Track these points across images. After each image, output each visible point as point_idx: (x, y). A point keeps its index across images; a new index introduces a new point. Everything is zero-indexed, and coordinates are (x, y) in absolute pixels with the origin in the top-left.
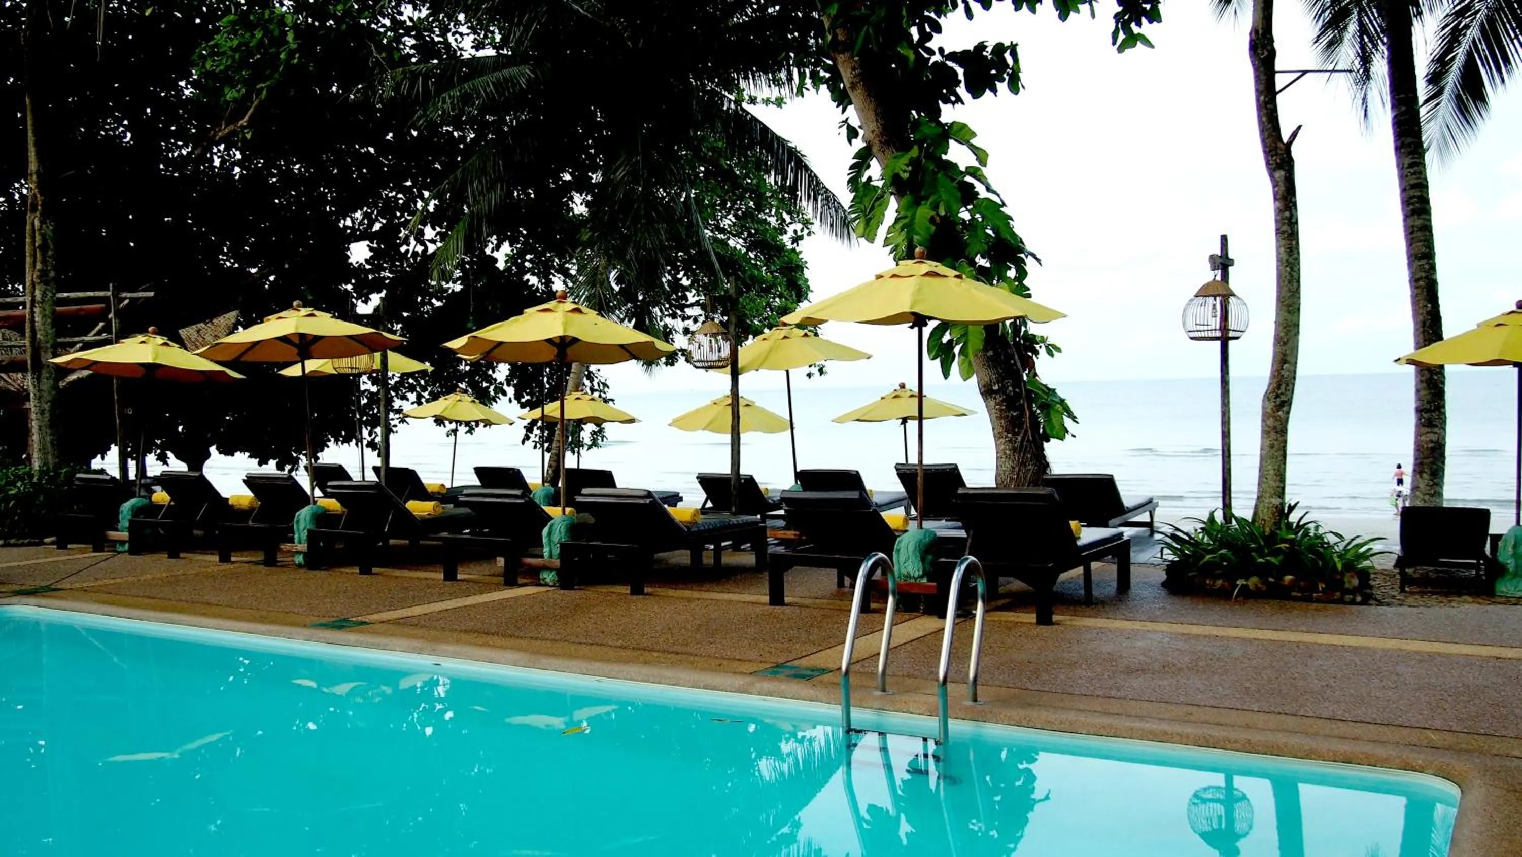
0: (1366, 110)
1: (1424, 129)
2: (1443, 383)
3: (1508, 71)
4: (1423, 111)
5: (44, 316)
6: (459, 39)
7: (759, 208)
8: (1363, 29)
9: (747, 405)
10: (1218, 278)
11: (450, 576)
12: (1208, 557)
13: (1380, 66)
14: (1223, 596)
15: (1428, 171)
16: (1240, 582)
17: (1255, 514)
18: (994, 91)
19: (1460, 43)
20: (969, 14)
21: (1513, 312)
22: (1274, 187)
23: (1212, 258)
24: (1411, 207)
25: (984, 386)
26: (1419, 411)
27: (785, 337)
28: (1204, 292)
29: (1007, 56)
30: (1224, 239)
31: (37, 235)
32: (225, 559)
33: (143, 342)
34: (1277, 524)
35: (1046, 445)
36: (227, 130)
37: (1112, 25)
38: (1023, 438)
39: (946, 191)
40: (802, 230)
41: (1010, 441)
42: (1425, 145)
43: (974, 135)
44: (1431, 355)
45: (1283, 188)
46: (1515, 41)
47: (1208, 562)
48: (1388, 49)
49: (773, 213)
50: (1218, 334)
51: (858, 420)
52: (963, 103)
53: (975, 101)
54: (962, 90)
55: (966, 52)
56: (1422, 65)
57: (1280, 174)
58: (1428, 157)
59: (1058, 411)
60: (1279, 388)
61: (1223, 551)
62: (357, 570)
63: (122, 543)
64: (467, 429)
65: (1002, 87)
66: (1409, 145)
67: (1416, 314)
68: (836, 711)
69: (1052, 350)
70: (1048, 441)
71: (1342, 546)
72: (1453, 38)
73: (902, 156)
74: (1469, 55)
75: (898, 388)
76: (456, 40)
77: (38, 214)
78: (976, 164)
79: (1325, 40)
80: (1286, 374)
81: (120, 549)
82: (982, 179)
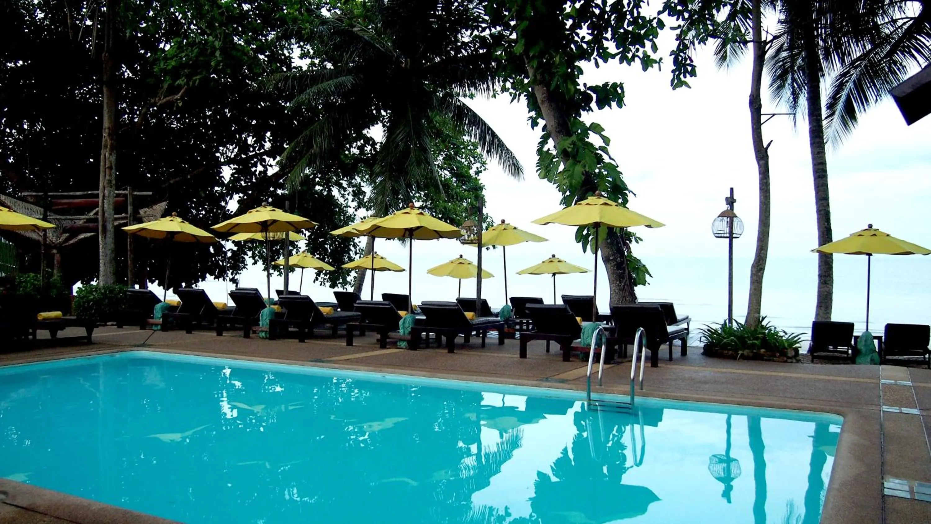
0: (795, 122)
1: (824, 133)
2: (832, 262)
3: (867, 105)
4: (824, 123)
5: (109, 204)
6: (291, 52)
7: (456, 154)
8: (794, 80)
9: (469, 264)
10: (729, 209)
11: (350, 343)
12: (725, 340)
13: (803, 101)
14: (733, 358)
15: (826, 155)
16: (740, 352)
17: (746, 321)
18: (610, 106)
19: (843, 90)
20: (597, 65)
21: (866, 230)
22: (759, 168)
23: (727, 199)
24: (818, 174)
25: (605, 257)
26: (820, 276)
27: (505, 229)
28: (723, 215)
29: (618, 89)
30: (732, 190)
31: (107, 161)
32: (220, 334)
33: (171, 220)
34: (757, 326)
35: (635, 288)
36: (165, 100)
37: (671, 76)
38: (625, 283)
39: (588, 159)
40: (481, 167)
41: (618, 285)
42: (825, 141)
43: (603, 130)
44: (826, 248)
45: (763, 169)
46: (870, 89)
47: (725, 343)
48: (808, 93)
49: (464, 157)
50: (728, 235)
51: (531, 273)
52: (592, 111)
53: (600, 110)
54: (593, 105)
55: (597, 86)
56: (824, 99)
57: (762, 162)
58: (826, 147)
59: (643, 271)
60: (759, 262)
61: (733, 338)
62: (298, 341)
63: (156, 325)
64: (278, 273)
65: (614, 104)
66: (818, 143)
67: (819, 229)
68: (584, 394)
69: (638, 240)
70: (636, 286)
71: (787, 336)
72: (839, 88)
73: (567, 140)
74: (848, 96)
75: (551, 257)
76: (289, 53)
77: (108, 150)
78: (603, 145)
79: (776, 86)
80: (762, 255)
81: (155, 329)
82: (607, 153)
